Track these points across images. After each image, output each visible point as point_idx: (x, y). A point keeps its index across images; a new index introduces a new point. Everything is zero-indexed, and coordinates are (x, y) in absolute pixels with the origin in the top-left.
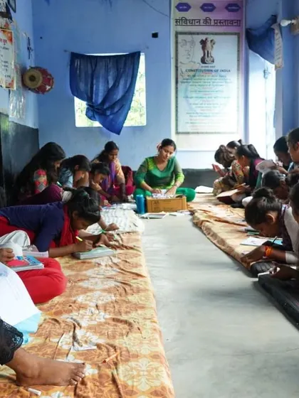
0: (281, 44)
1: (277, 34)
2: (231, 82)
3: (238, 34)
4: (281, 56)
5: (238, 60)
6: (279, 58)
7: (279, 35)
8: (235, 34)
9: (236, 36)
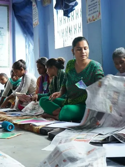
0: (37, 11)
1: (34, 5)
2: (3, 35)
3: (8, 6)
4: (37, 18)
5: (8, 22)
6: (36, 20)
7: (36, 6)
8: (6, 6)
9: (7, 7)
